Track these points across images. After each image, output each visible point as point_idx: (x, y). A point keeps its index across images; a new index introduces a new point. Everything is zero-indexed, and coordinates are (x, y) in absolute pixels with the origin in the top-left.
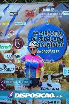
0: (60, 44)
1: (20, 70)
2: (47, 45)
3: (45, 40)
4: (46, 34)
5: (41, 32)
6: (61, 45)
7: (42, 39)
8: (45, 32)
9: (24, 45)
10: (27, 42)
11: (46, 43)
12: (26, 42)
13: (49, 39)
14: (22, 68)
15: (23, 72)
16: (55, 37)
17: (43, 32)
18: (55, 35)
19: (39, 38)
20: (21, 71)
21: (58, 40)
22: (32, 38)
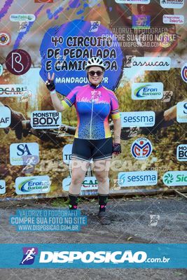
0: (109, 64)
1: (23, 121)
2: (82, 65)
3: (77, 57)
4: (81, 42)
5: (70, 38)
6: (112, 67)
7: (71, 54)
8: (79, 39)
9: (32, 66)
10: (40, 59)
11: (80, 62)
12: (36, 60)
13: (88, 55)
14: (26, 117)
15: (29, 125)
16: (99, 50)
17: (75, 38)
18: (99, 45)
19: (65, 51)
20: (25, 122)
21: (105, 57)
22: (49, 50)
